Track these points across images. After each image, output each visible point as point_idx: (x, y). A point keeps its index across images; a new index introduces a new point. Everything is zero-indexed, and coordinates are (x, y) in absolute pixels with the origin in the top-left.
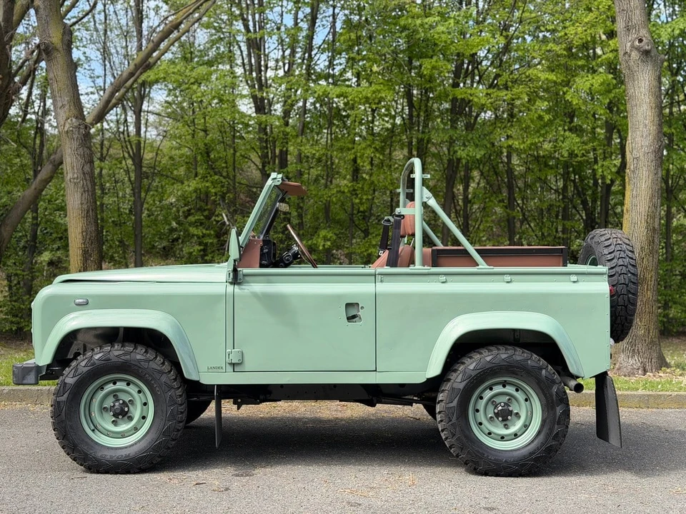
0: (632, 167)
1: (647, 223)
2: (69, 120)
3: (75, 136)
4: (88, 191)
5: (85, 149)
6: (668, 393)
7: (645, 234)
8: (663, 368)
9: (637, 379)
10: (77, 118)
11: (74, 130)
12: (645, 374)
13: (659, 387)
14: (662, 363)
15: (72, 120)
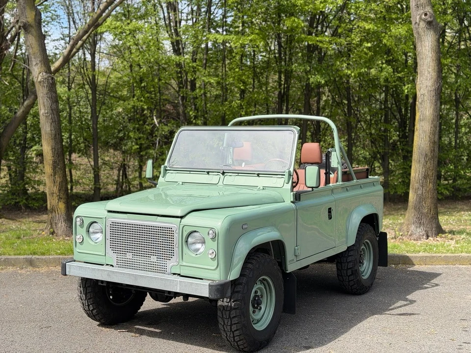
0: (420, 101)
1: (430, 138)
2: (41, 74)
3: (45, 85)
4: (55, 121)
5: (52, 93)
6: (439, 255)
7: (428, 145)
8: (440, 235)
9: (422, 242)
10: (46, 72)
11: (45, 80)
12: (427, 239)
13: (435, 249)
14: (439, 231)
15: (43, 74)
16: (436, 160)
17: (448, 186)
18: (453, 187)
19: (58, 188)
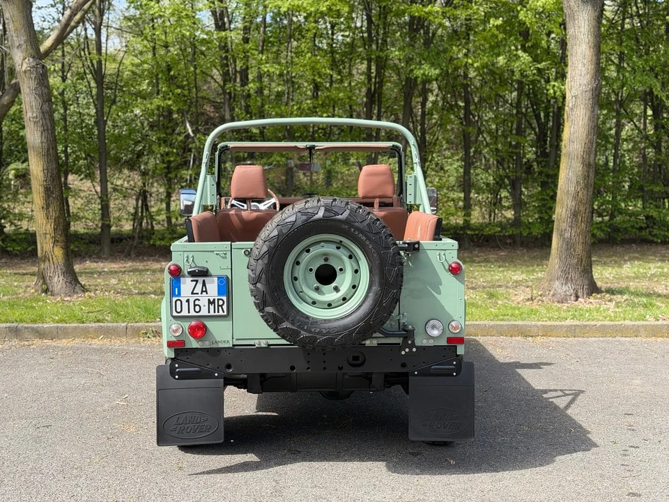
0: (570, 105)
1: (583, 158)
2: (26, 60)
3: (33, 76)
4: (48, 130)
5: (43, 88)
6: (593, 323)
7: (581, 169)
8: (593, 295)
9: (569, 305)
10: (33, 58)
11: (32, 70)
12: (577, 300)
13: (587, 316)
14: (593, 289)
15: (29, 60)
16: (591, 190)
17: (603, 225)
18: (609, 227)
19: (52, 226)
